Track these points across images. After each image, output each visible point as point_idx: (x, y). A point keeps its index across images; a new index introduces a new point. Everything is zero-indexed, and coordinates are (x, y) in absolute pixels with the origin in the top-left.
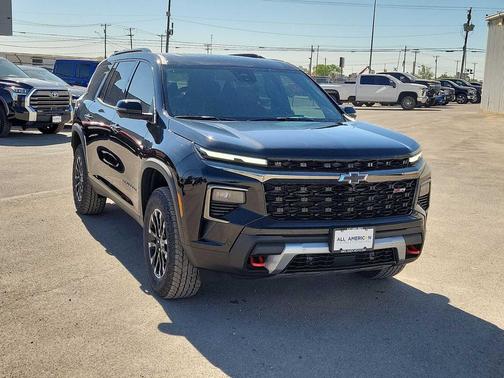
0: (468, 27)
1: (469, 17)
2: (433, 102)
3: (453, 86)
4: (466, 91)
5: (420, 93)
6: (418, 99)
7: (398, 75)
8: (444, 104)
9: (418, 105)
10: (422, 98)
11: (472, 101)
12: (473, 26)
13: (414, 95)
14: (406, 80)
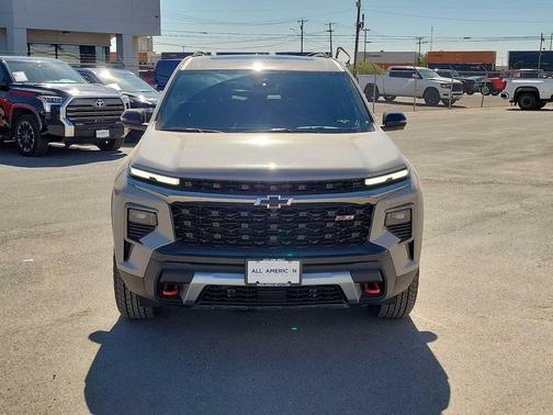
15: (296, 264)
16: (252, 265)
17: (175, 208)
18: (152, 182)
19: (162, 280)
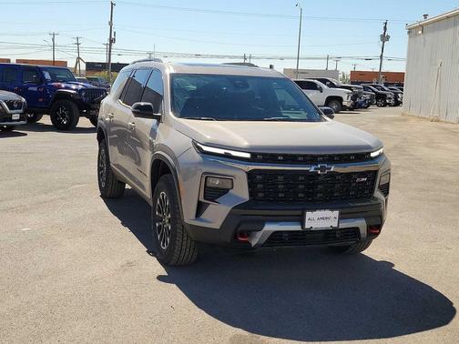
0: (385, 38)
1: (385, 28)
2: (357, 106)
3: (373, 91)
4: (385, 95)
5: (345, 98)
6: (344, 103)
7: (324, 81)
8: (366, 108)
9: (344, 108)
10: (347, 102)
11: (390, 105)
12: (388, 37)
13: (340, 99)
14: (332, 85)
15: (336, 213)
16: (309, 215)
17: (250, 175)
18: (227, 156)
19: (239, 229)
